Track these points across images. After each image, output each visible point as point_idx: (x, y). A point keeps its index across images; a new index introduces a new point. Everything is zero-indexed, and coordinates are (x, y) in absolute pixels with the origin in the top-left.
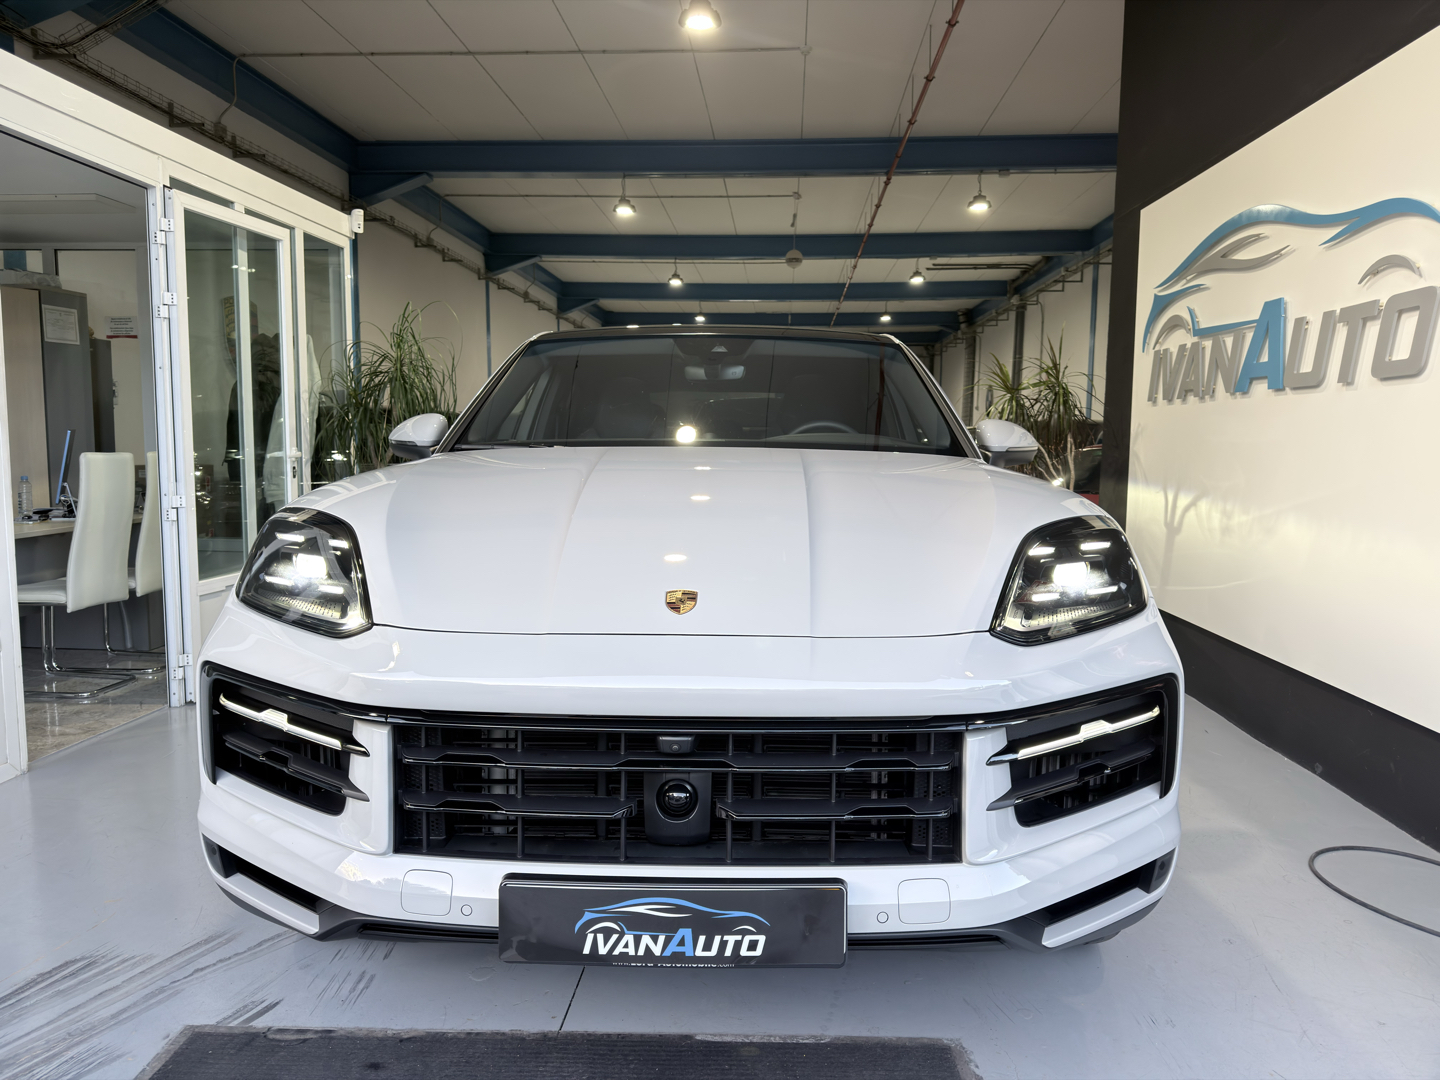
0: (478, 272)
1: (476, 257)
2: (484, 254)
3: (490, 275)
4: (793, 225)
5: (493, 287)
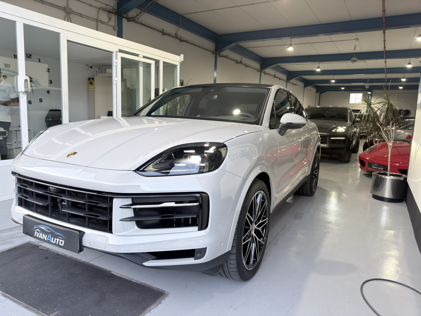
0: (258, 70)
1: (257, 65)
2: (260, 65)
3: (261, 70)
4: (355, 49)
5: (262, 74)
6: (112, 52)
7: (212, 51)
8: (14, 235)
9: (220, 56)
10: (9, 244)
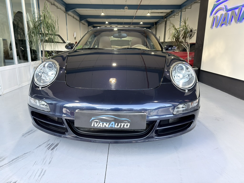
0: (64, 11)
2: (65, 8)
3: (66, 12)
4: (126, 1)
5: (67, 15)
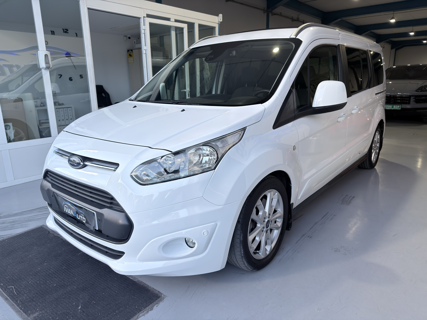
6: (139, 18)
7: (262, 9)
8: (31, 218)
9: (273, 14)
10: (23, 227)
